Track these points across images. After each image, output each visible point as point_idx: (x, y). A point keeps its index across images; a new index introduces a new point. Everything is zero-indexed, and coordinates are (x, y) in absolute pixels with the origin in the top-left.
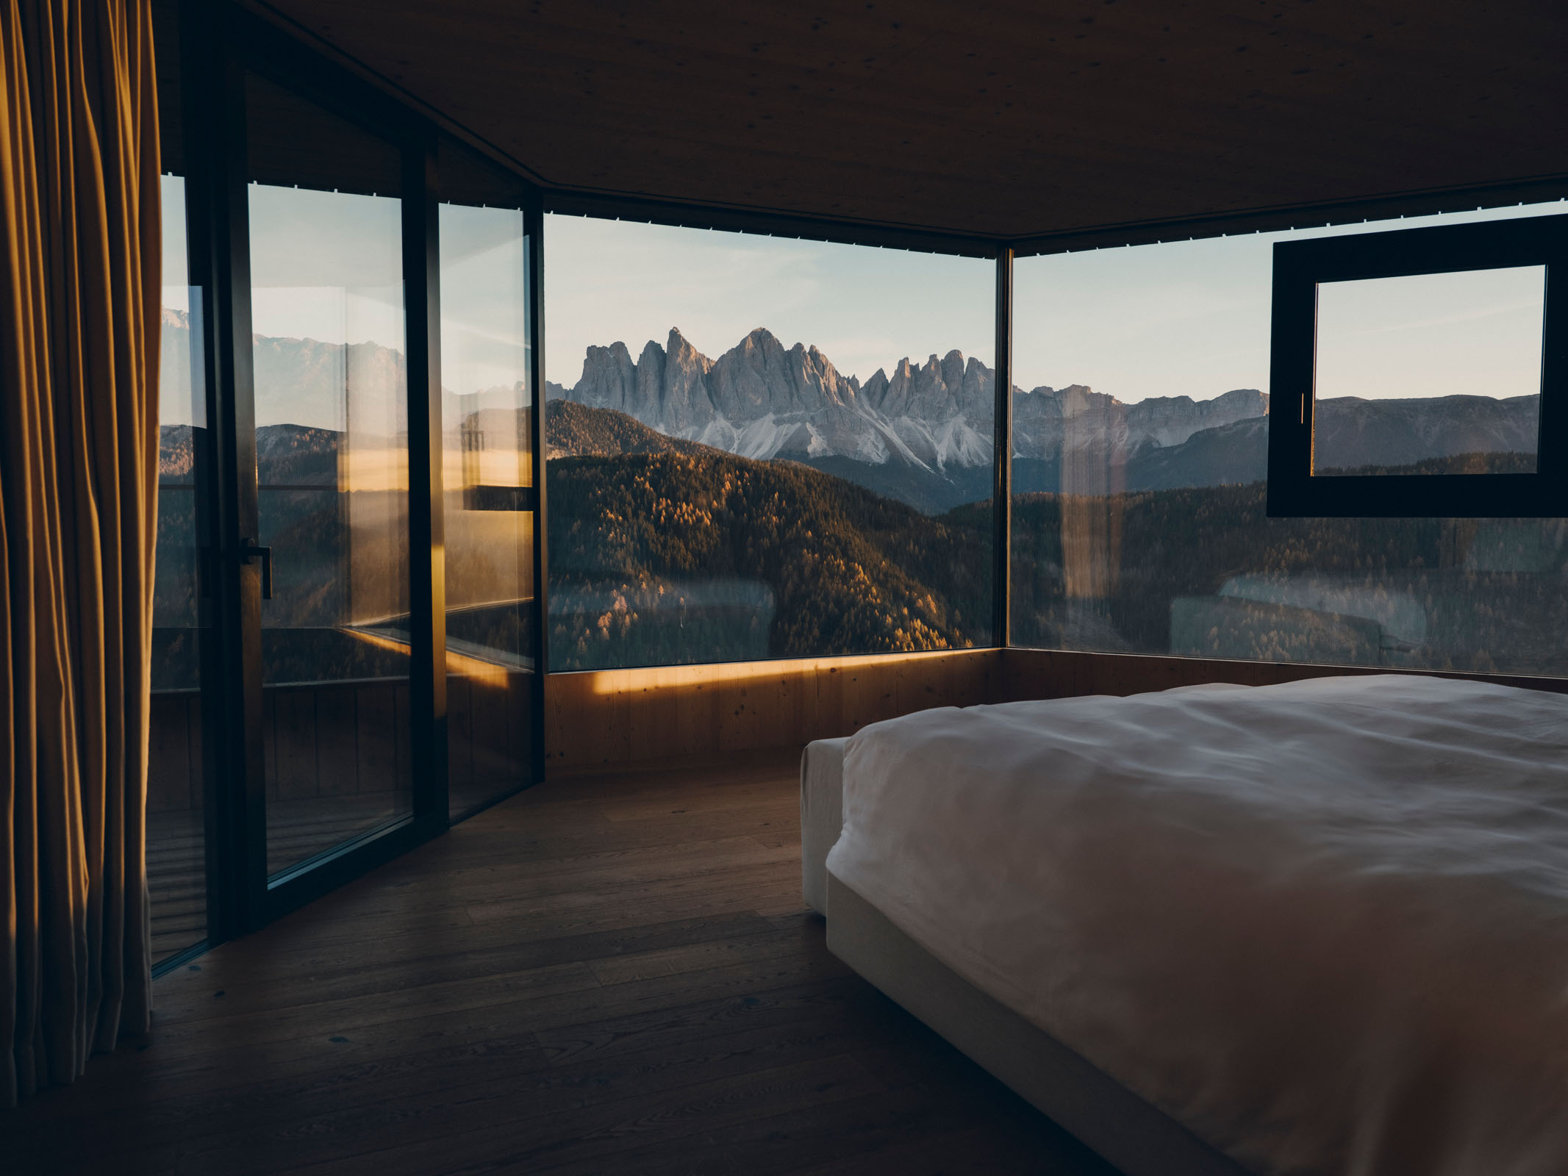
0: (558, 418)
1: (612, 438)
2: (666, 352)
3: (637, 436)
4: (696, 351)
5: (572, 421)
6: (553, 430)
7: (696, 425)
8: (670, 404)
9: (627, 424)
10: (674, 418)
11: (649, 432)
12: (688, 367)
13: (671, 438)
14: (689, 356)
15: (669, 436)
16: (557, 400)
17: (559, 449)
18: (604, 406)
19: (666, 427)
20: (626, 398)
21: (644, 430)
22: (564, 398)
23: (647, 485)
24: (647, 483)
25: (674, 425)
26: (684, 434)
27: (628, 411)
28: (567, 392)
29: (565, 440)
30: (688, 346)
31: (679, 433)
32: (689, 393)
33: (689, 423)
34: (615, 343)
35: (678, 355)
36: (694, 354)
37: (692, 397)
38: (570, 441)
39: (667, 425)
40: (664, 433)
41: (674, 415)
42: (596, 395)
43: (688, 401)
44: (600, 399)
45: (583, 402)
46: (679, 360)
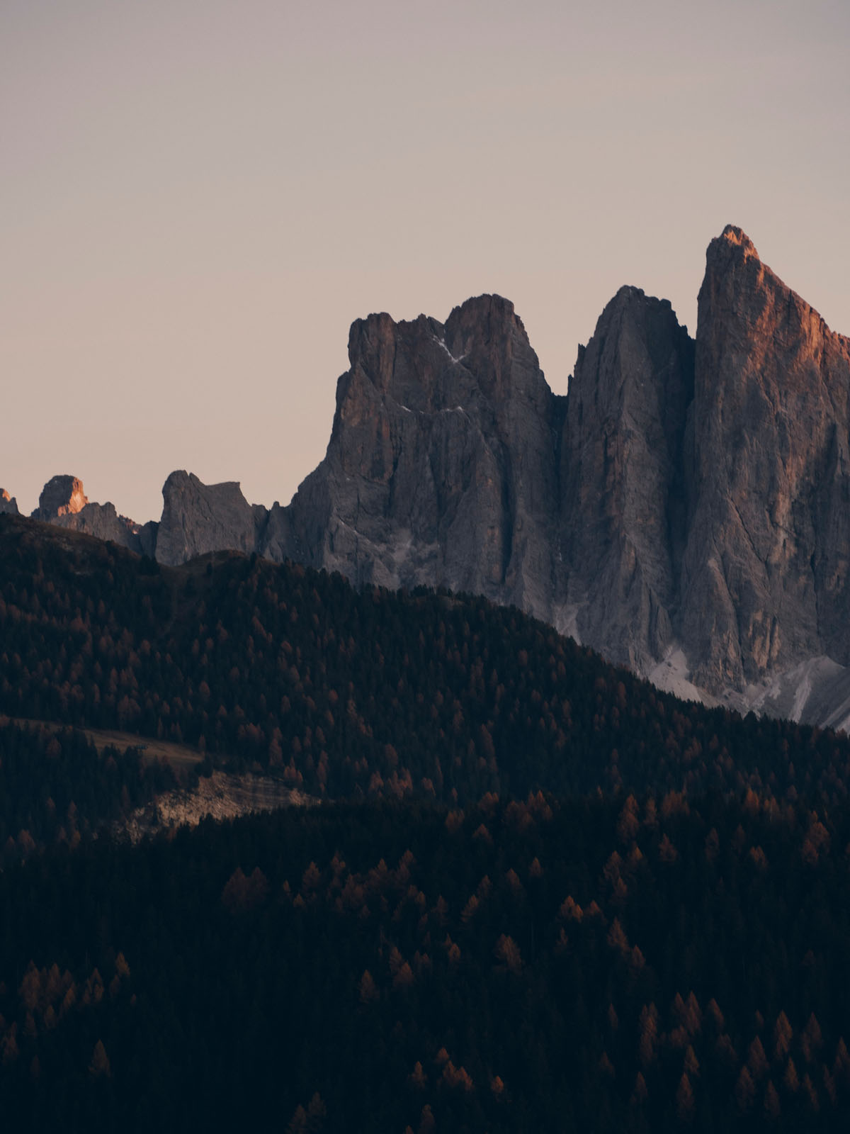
0: (224, 633)
1: (458, 718)
2: (692, 333)
3: (566, 706)
4: (823, 326)
5: (286, 645)
6: (204, 686)
7: (828, 652)
8: (713, 564)
9: (524, 655)
10: (732, 622)
11: (622, 688)
12: (793, 400)
13: (719, 711)
14: (794, 349)
15: (711, 703)
16: (223, 554)
17: (229, 770)
18: (424, 577)
19: (692, 663)
20: (518, 538)
21: (601, 681)
22: (251, 542)
23: (618, 936)
24: (618, 927)
25: (732, 654)
26: (776, 692)
27: (532, 603)
28: (264, 519)
29: (254, 730)
30: (791, 306)
31: (752, 688)
32: (796, 509)
33: (794, 643)
34: (471, 303)
35: (749, 349)
36: (816, 338)
37: (808, 529)
38: (277, 732)
39: (700, 655)
40: (689, 692)
41: (730, 608)
42: (389, 530)
43: (792, 549)
44: (403, 547)
45: (333, 563)
46: (753, 365)
